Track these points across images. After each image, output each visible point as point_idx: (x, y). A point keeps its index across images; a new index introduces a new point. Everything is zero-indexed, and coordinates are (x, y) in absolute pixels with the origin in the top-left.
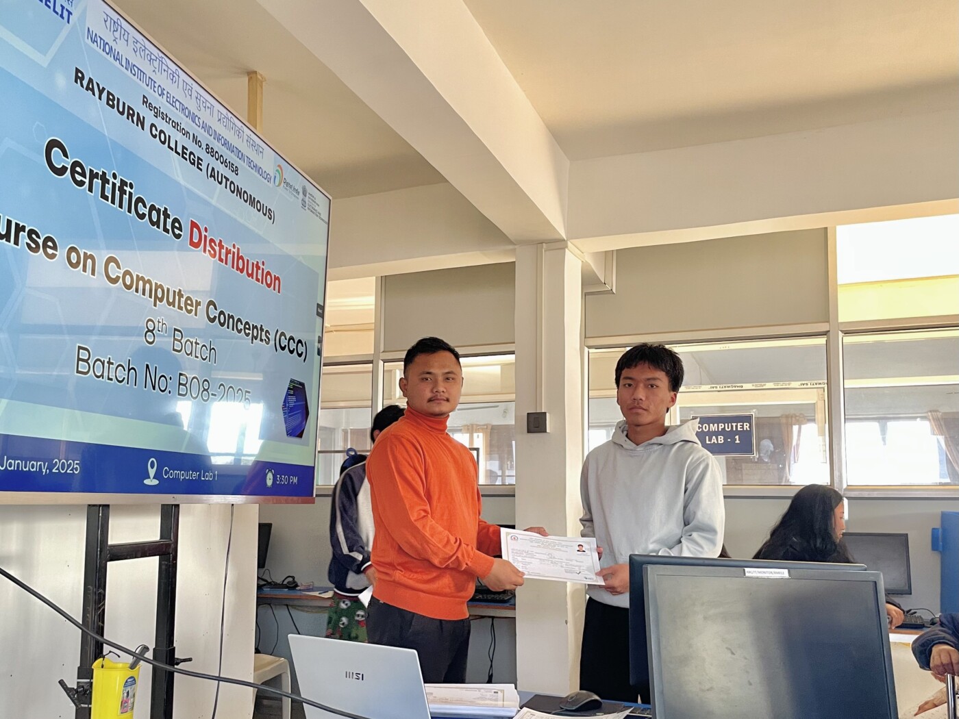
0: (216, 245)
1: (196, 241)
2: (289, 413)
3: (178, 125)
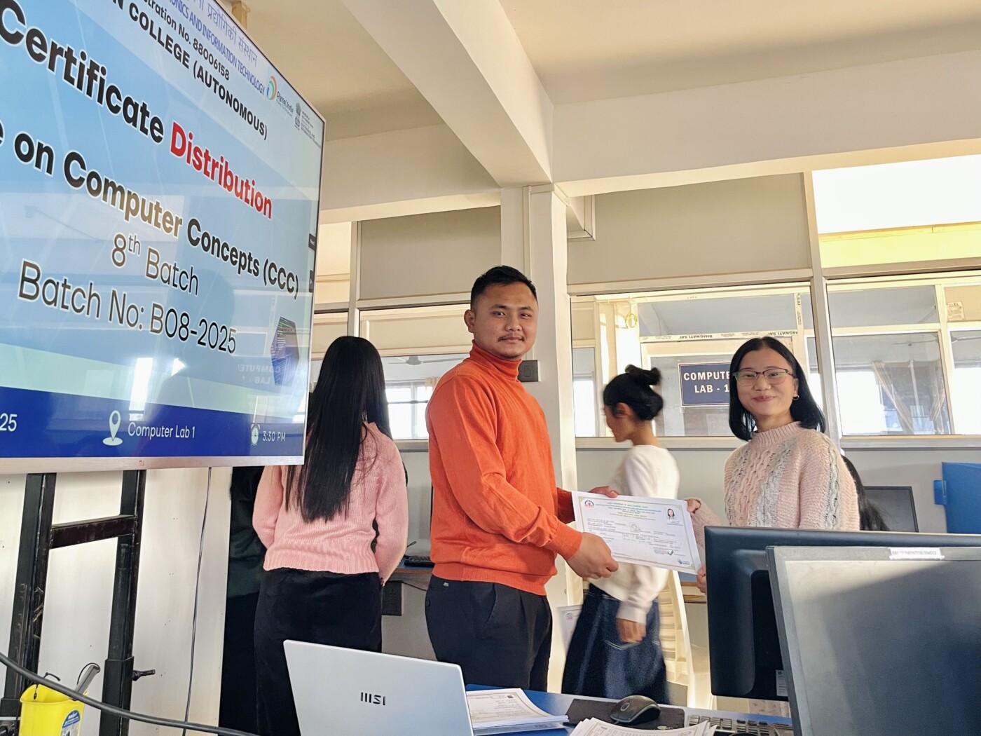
0: (201, 155)
1: (179, 146)
3: (163, 11)
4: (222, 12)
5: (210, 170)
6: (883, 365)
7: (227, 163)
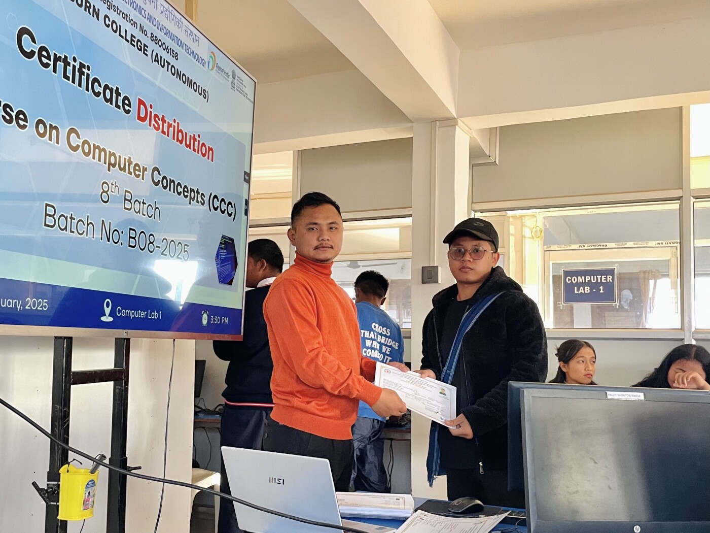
0: (159, 120)
1: (142, 115)
2: (221, 264)
3: (127, 16)
4: (171, 8)
5: (166, 130)
7: (178, 124)
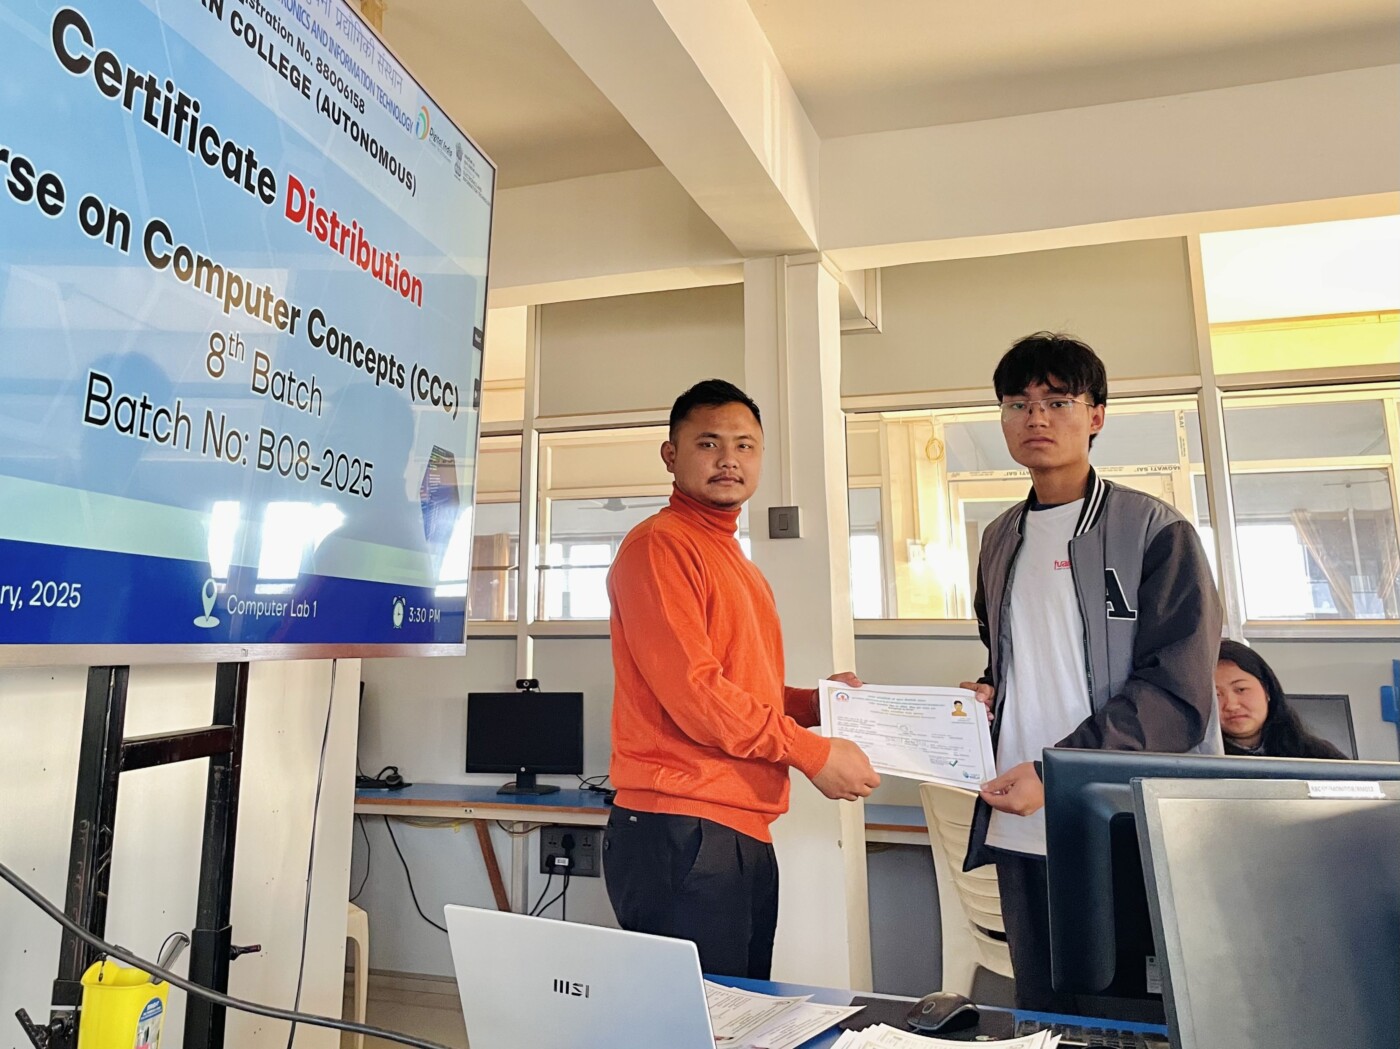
0: (326, 219)
1: (296, 208)
3: (275, 21)
4: (355, 19)
5: (338, 240)
6: (1308, 516)
7: (361, 230)
